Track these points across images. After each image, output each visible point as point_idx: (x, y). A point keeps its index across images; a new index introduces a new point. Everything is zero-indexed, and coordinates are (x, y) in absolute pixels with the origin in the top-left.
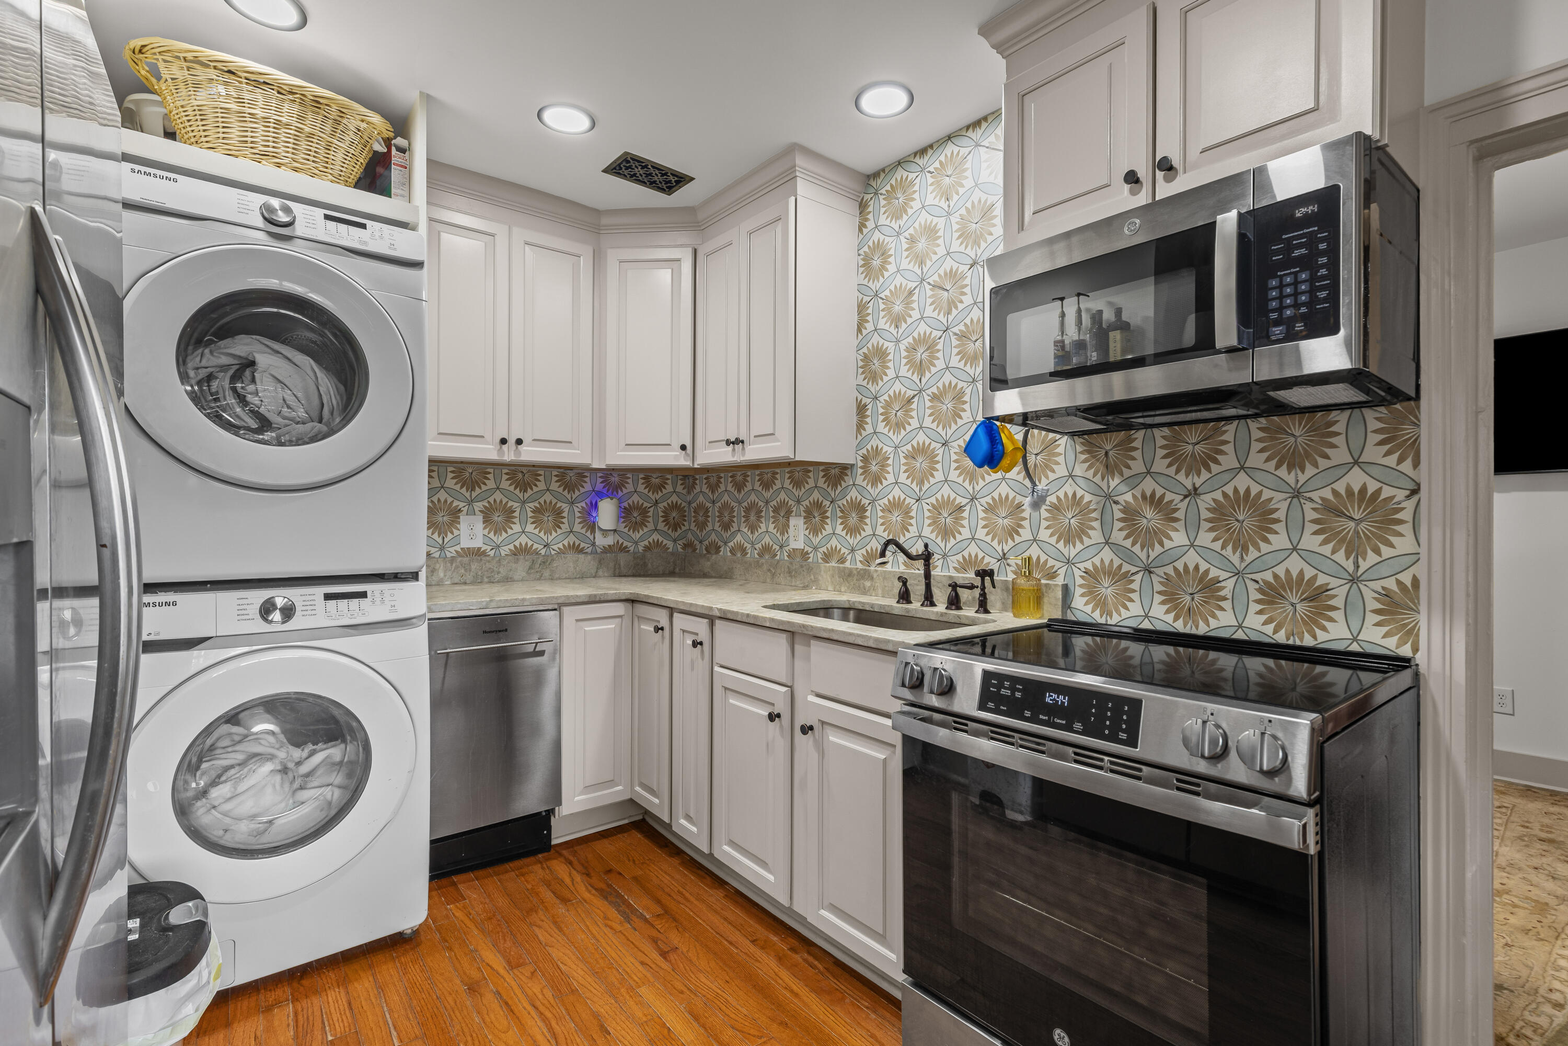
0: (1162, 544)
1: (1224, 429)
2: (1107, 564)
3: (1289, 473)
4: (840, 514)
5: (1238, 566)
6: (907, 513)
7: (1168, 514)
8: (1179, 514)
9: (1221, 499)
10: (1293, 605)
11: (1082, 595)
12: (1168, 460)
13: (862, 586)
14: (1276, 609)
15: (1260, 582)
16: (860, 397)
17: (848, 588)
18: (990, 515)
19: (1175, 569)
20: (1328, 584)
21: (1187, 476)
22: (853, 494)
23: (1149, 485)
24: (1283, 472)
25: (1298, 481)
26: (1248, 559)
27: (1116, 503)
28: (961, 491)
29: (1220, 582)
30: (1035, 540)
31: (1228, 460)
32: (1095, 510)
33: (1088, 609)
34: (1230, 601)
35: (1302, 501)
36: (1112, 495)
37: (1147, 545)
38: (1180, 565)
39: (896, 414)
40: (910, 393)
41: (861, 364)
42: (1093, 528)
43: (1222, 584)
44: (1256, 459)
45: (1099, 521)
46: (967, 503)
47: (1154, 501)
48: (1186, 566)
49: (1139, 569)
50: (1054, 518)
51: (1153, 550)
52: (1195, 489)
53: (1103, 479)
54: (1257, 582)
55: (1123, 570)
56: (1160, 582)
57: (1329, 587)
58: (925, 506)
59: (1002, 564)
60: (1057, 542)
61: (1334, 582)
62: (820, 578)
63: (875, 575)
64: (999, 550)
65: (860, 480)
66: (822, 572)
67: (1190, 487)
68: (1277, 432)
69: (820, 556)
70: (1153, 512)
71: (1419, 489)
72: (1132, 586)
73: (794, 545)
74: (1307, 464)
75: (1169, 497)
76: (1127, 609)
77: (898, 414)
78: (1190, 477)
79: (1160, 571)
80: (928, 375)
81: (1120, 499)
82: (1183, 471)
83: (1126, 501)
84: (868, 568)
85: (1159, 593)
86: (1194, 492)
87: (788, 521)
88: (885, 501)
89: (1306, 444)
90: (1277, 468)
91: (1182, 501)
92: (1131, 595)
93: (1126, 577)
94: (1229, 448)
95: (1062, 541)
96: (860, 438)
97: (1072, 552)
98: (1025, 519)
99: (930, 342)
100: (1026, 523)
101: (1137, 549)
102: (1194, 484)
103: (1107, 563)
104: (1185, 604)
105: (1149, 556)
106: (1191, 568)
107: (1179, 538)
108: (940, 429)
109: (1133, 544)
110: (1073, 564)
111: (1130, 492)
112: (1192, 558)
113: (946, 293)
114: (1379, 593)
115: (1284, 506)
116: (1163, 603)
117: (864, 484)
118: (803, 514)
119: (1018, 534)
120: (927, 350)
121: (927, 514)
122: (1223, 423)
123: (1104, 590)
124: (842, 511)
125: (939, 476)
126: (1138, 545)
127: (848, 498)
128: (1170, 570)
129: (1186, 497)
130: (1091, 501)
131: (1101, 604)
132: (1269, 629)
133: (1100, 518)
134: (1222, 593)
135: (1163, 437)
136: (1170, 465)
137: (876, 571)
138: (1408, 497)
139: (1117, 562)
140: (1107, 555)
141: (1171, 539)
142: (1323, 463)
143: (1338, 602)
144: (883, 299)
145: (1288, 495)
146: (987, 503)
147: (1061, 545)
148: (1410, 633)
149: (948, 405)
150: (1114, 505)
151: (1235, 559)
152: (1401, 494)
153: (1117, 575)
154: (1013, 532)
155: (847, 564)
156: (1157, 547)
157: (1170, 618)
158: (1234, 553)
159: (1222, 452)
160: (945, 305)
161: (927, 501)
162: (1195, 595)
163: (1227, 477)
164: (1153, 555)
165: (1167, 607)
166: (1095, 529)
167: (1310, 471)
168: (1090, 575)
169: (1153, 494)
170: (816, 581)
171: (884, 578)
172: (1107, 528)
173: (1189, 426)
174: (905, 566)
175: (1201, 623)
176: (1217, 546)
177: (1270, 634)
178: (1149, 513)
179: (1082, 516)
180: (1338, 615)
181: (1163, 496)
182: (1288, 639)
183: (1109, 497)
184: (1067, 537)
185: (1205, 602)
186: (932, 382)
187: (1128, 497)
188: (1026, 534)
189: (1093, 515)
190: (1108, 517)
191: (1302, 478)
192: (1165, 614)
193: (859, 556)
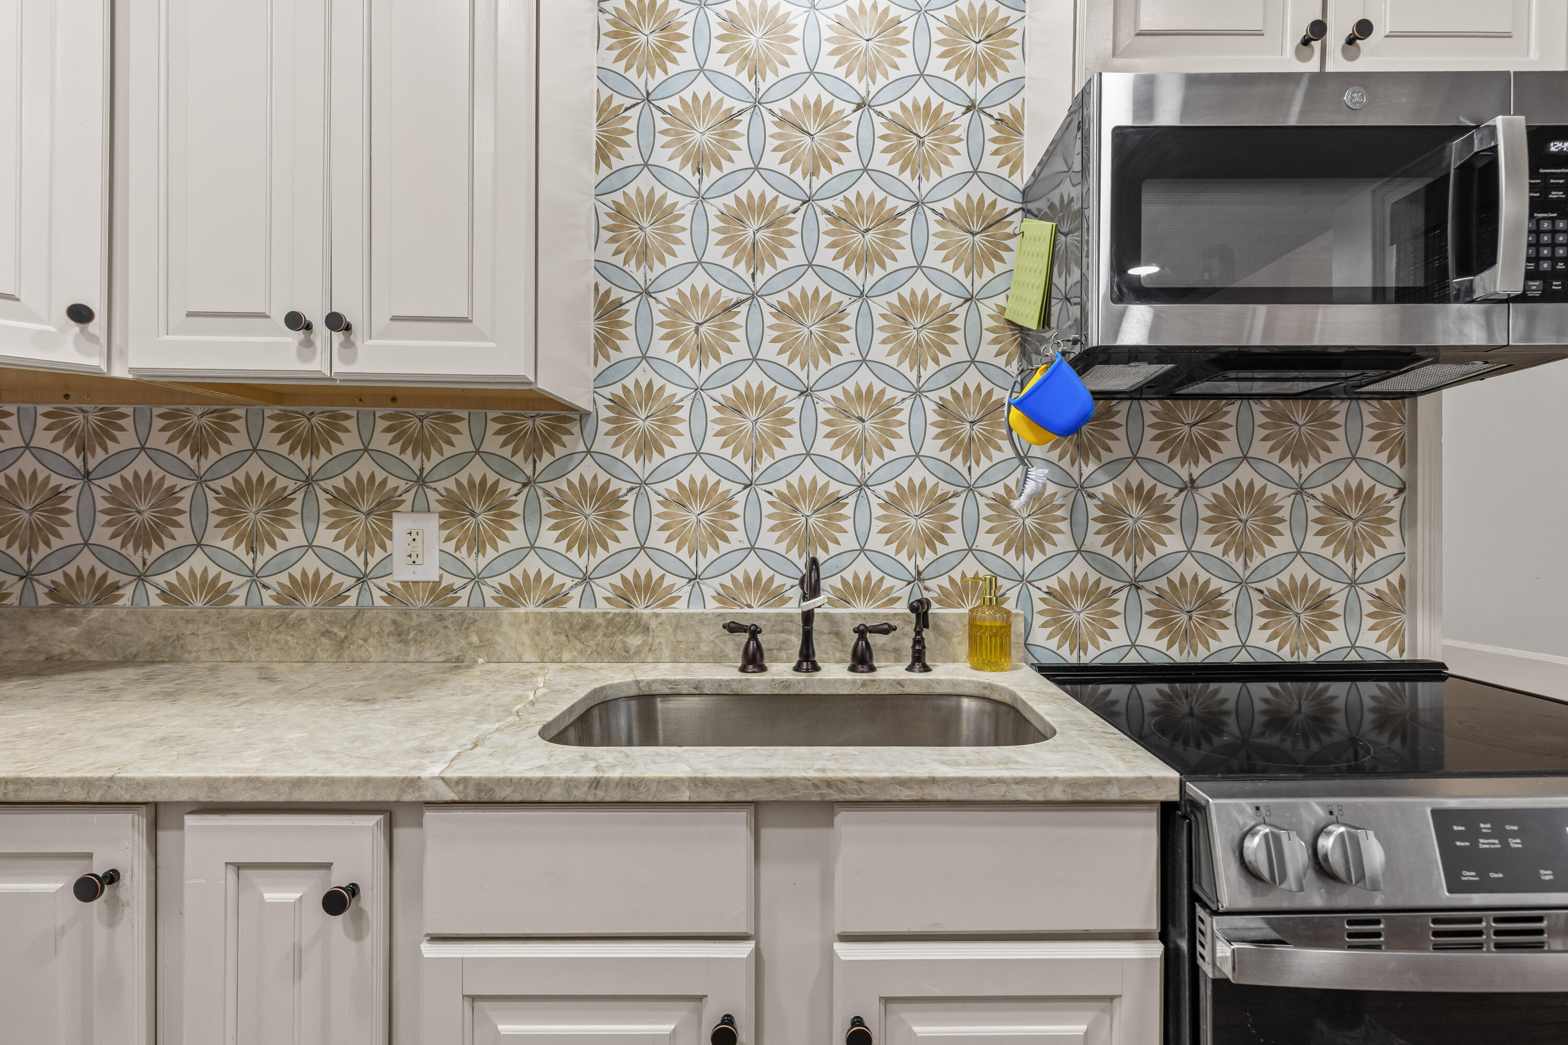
0: (1152, 550)
1: (1225, 409)
2: (1079, 580)
3: (1293, 466)
4: (547, 508)
5: (1241, 575)
6: (724, 506)
7: (1161, 513)
8: (1174, 513)
9: (1222, 493)
10: (1298, 615)
11: (1044, 625)
12: (1160, 443)
13: (618, 646)
14: (1281, 621)
15: (1266, 593)
16: (604, 286)
17: (581, 652)
18: (893, 512)
19: (1170, 581)
20: (1330, 589)
21: (1183, 464)
22: (588, 470)
23: (1134, 474)
24: (1286, 465)
25: (1301, 475)
26: (1252, 565)
27: (1092, 496)
28: (839, 473)
29: (1221, 594)
30: (970, 550)
31: (1230, 448)
32: (1062, 506)
33: (1053, 644)
34: (1233, 616)
35: (1306, 498)
36: (1085, 485)
37: (1134, 552)
38: (1175, 577)
39: (697, 330)
40: (729, 296)
41: (606, 221)
42: (1059, 531)
43: (1224, 597)
44: (1259, 449)
45: (1069, 521)
46: (851, 493)
47: (1142, 495)
48: (1182, 577)
49: (1123, 584)
50: (1000, 517)
51: (1141, 559)
52: (1192, 481)
53: (1073, 463)
54: (1261, 592)
55: (1101, 587)
56: (1151, 600)
57: (1331, 593)
58: (765, 497)
59: (916, 587)
60: (1006, 551)
61: (1336, 587)
62: (499, 639)
63: (653, 624)
64: (910, 566)
65: (604, 443)
66: (505, 628)
67: (1186, 479)
68: (1282, 419)
69: (488, 593)
70: (1141, 509)
71: (1405, 488)
72: (1113, 608)
73: (402, 572)
74: (1311, 458)
75: (1161, 490)
76: (1108, 638)
77: (702, 329)
78: (1187, 465)
79: (1151, 586)
80: (769, 271)
81: (1097, 491)
82: (1178, 458)
83: (1104, 495)
84: (631, 611)
85: (1149, 613)
86: (1191, 485)
87: (390, 523)
88: (672, 485)
89: (1309, 434)
90: (1281, 459)
91: (1176, 495)
92: (1113, 620)
93: (1107, 596)
94: (1230, 433)
95: (1013, 550)
96: (603, 363)
97: (1027, 564)
98: (953, 518)
99: (774, 214)
100: (955, 525)
101: (1120, 558)
102: (1191, 475)
103: (1079, 578)
104: (1181, 626)
105: (1136, 567)
106: (1189, 579)
107: (1173, 542)
108: (795, 366)
109: (1115, 552)
110: (1029, 582)
111: (1110, 484)
112: (1190, 568)
113: (807, 139)
114: (1373, 596)
115: (1288, 503)
116: (1154, 626)
117: (618, 452)
118: (436, 507)
119: (943, 541)
120: (768, 226)
121: (768, 509)
122: (1224, 402)
123: (1075, 615)
124: (555, 503)
125: (793, 445)
126: (1122, 552)
127: (574, 477)
128: (1163, 583)
129: (1181, 490)
130: (1056, 494)
131: (1072, 636)
132: (1273, 645)
133: (1068, 517)
134: (1224, 608)
135: (1153, 413)
136: (1161, 450)
137: (657, 615)
138: (1396, 496)
139: (1093, 576)
140: (1079, 567)
141: (1164, 544)
142: (1325, 457)
143: (1338, 609)
144: (664, 112)
145: (1293, 491)
146: (887, 493)
147: (1011, 556)
148: (1397, 634)
149: (812, 327)
150: (1088, 500)
151: (1238, 566)
152: (1391, 492)
153: (1093, 594)
154: (933, 538)
155: (572, 606)
156: (1147, 555)
157: (1162, 644)
158: (1237, 559)
159: (1222, 438)
160: (807, 159)
161: (769, 487)
162: (1193, 613)
163: (1228, 467)
164: (1141, 565)
165: (1158, 631)
166: (1063, 533)
167: (1313, 465)
168: (1055, 597)
169: (1141, 486)
170: (486, 646)
171: (677, 627)
172: (1079, 532)
173: (1185, 401)
174: (719, 601)
175: (1200, 647)
176: (1218, 551)
177: (1275, 650)
178: (1135, 510)
179: (1042, 513)
180: (1337, 622)
181: (1153, 488)
182: (1292, 655)
183: (1082, 488)
184: (1020, 544)
185: (1204, 620)
186: (780, 282)
187: (1108, 489)
188: (956, 541)
189: (1059, 513)
190: (1080, 517)
191: (1306, 472)
192: (1157, 640)
193: (602, 589)
